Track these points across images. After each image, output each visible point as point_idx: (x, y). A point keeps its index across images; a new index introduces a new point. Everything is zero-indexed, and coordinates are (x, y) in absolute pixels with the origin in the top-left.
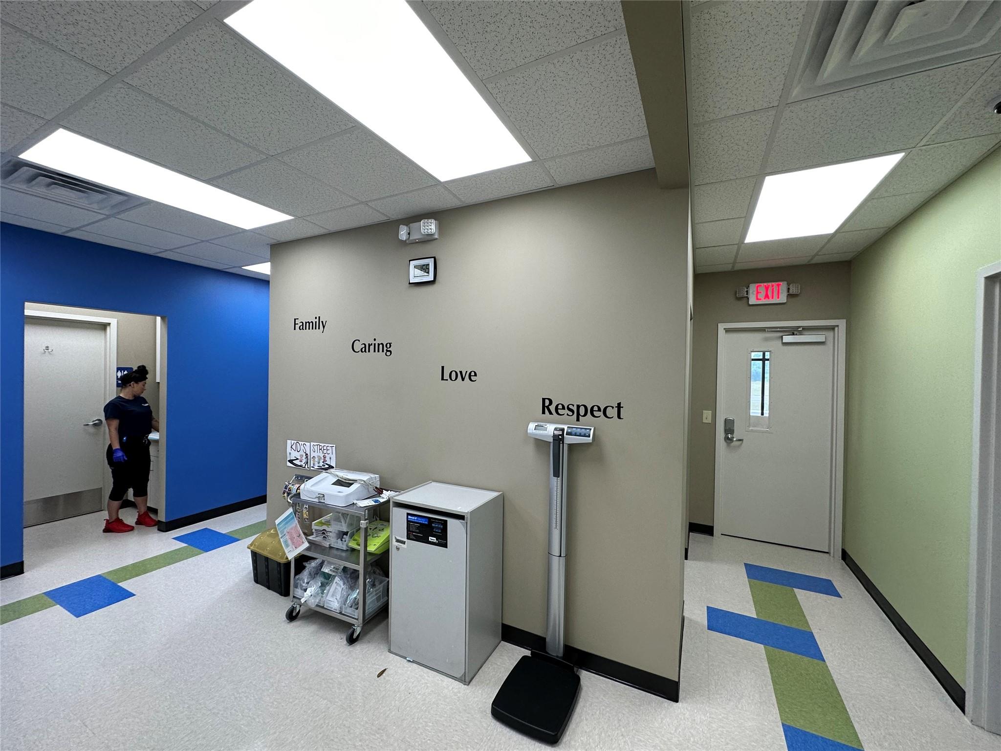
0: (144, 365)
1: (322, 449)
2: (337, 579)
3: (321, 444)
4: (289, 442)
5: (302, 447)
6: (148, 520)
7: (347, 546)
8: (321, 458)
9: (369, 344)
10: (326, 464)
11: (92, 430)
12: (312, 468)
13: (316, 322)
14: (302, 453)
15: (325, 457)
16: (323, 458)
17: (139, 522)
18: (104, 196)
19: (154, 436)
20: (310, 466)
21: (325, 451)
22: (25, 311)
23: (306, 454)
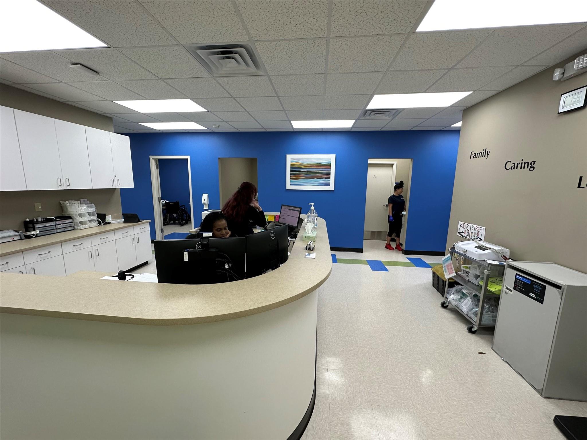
0: (402, 181)
1: (477, 229)
2: (469, 298)
3: (477, 226)
4: (460, 222)
5: (466, 226)
6: (399, 247)
7: (478, 283)
8: (476, 234)
9: (517, 163)
10: (479, 238)
11: (385, 208)
12: (470, 239)
13: (483, 152)
14: (466, 229)
15: (478, 233)
16: (477, 234)
17: (396, 248)
18: (390, 112)
19: (404, 213)
20: (469, 237)
21: (479, 230)
22: (369, 162)
23: (468, 231)
